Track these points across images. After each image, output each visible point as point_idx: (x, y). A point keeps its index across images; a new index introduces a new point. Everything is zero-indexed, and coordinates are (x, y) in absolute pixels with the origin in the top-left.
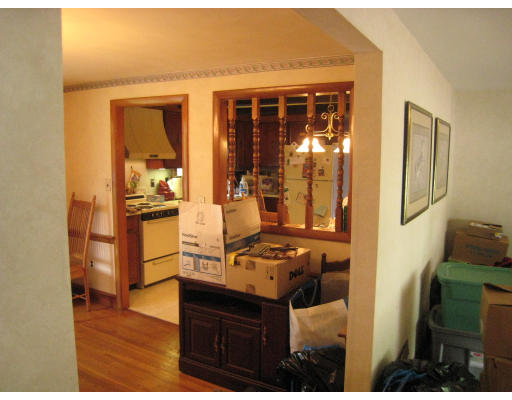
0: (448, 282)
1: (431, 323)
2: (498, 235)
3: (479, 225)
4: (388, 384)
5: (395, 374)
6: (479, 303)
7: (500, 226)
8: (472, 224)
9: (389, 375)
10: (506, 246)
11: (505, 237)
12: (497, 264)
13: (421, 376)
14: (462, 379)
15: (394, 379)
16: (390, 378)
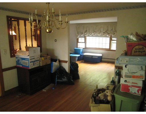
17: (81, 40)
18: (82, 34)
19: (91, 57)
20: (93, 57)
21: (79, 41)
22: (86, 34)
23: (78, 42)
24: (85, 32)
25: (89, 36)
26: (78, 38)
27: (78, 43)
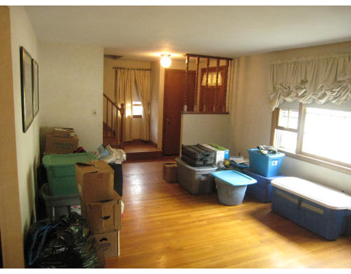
0: (52, 167)
1: (45, 196)
2: (72, 135)
3: (60, 130)
4: (35, 238)
5: (38, 232)
6: (74, 176)
7: (72, 129)
8: (56, 129)
9: (34, 233)
10: (78, 140)
11: (76, 136)
12: (75, 152)
13: (54, 227)
14: (77, 220)
15: (39, 234)
16: (36, 234)
17: (287, 118)
18: (288, 95)
19: (296, 201)
20: (303, 205)
21: (280, 124)
22: (302, 96)
23: (275, 125)
24: (298, 88)
25: (313, 104)
26: (277, 110)
27: (277, 131)
